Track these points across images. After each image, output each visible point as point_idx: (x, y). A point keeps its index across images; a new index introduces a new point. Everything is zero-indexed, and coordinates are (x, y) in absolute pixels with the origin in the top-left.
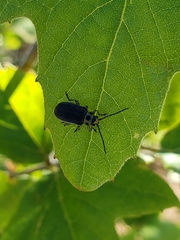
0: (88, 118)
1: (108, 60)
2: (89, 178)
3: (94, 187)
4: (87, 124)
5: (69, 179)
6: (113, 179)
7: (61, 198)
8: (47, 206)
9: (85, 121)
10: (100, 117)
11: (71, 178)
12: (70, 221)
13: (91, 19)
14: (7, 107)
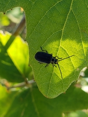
0: (53, 60)
1: (63, 30)
2: (52, 91)
3: (55, 96)
4: (52, 63)
5: (42, 92)
6: (65, 92)
7: (33, 100)
8: (26, 105)
9: (51, 61)
10: (59, 60)
11: (43, 91)
12: (38, 113)
13: (54, 8)
14: (6, 54)
